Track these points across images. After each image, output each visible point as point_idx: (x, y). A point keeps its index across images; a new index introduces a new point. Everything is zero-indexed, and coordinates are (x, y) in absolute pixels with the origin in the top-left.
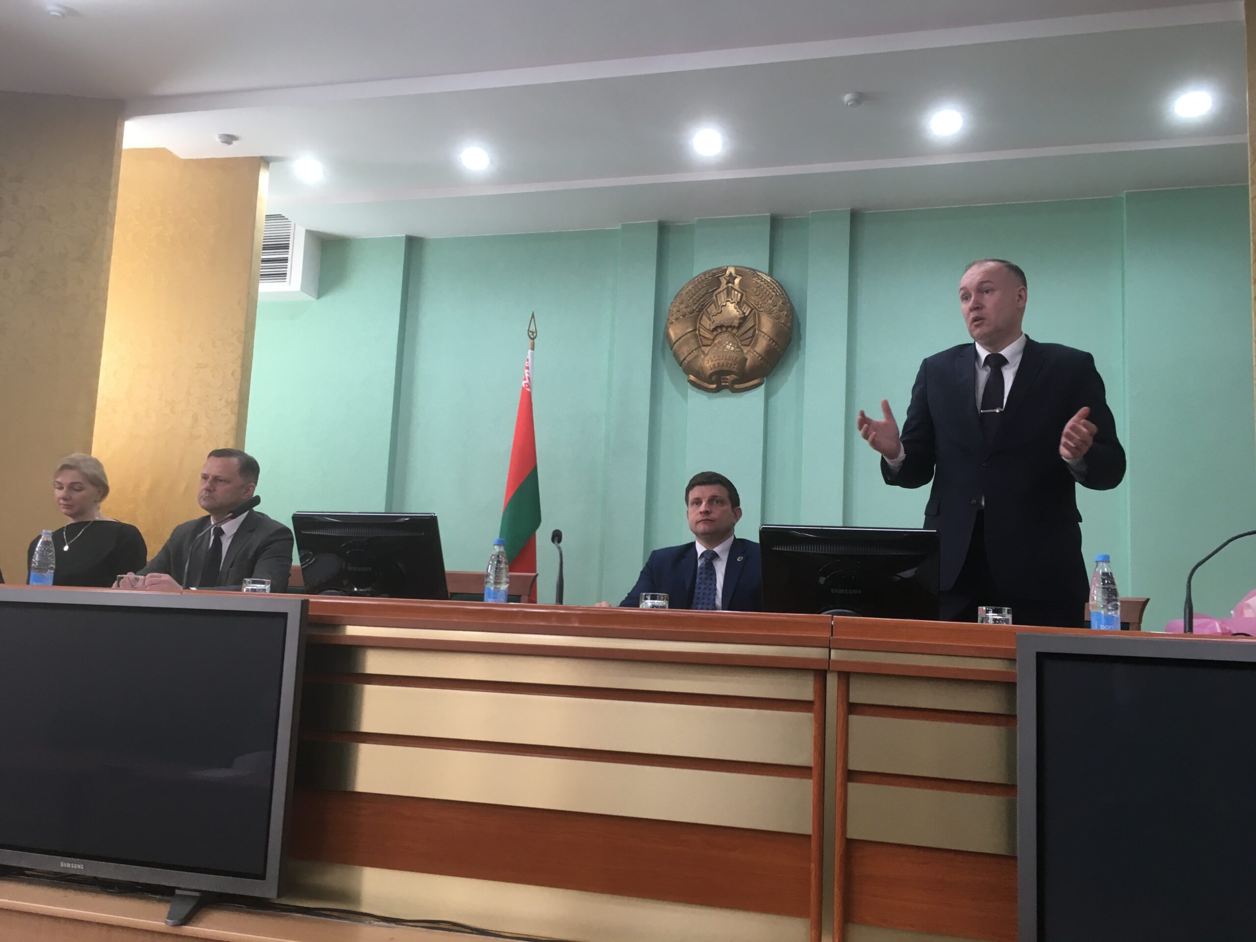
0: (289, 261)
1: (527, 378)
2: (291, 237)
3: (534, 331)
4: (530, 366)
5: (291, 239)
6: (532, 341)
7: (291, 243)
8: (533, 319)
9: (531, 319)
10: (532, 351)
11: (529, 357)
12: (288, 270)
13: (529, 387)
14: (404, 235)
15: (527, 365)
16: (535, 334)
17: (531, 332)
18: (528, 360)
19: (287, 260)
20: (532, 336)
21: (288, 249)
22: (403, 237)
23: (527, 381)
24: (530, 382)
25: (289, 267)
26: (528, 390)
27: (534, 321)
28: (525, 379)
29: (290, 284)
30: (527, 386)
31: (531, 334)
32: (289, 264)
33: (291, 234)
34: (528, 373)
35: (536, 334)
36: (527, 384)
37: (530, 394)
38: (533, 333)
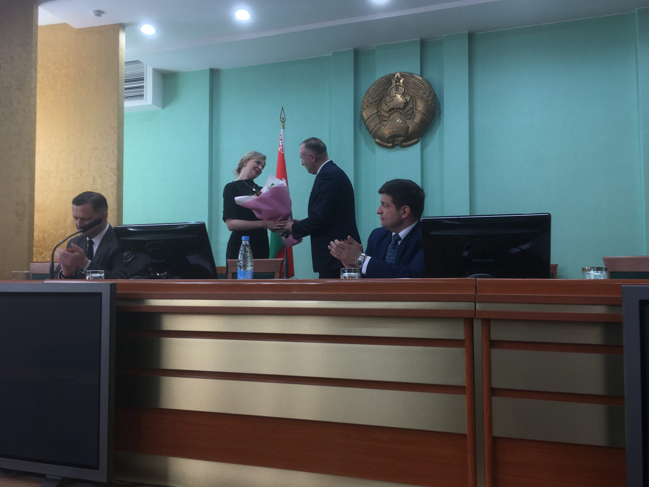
4: (282, 138)
7: (145, 77)
10: (283, 130)
11: (282, 133)
12: (144, 92)
14: (208, 68)
17: (282, 118)
19: (143, 87)
20: (283, 121)
21: (144, 80)
22: (208, 69)
26: (282, 152)
27: (284, 111)
28: (280, 146)
29: (146, 101)
32: (145, 89)
33: (145, 72)
34: (281, 143)
36: (282, 149)
37: (283, 155)
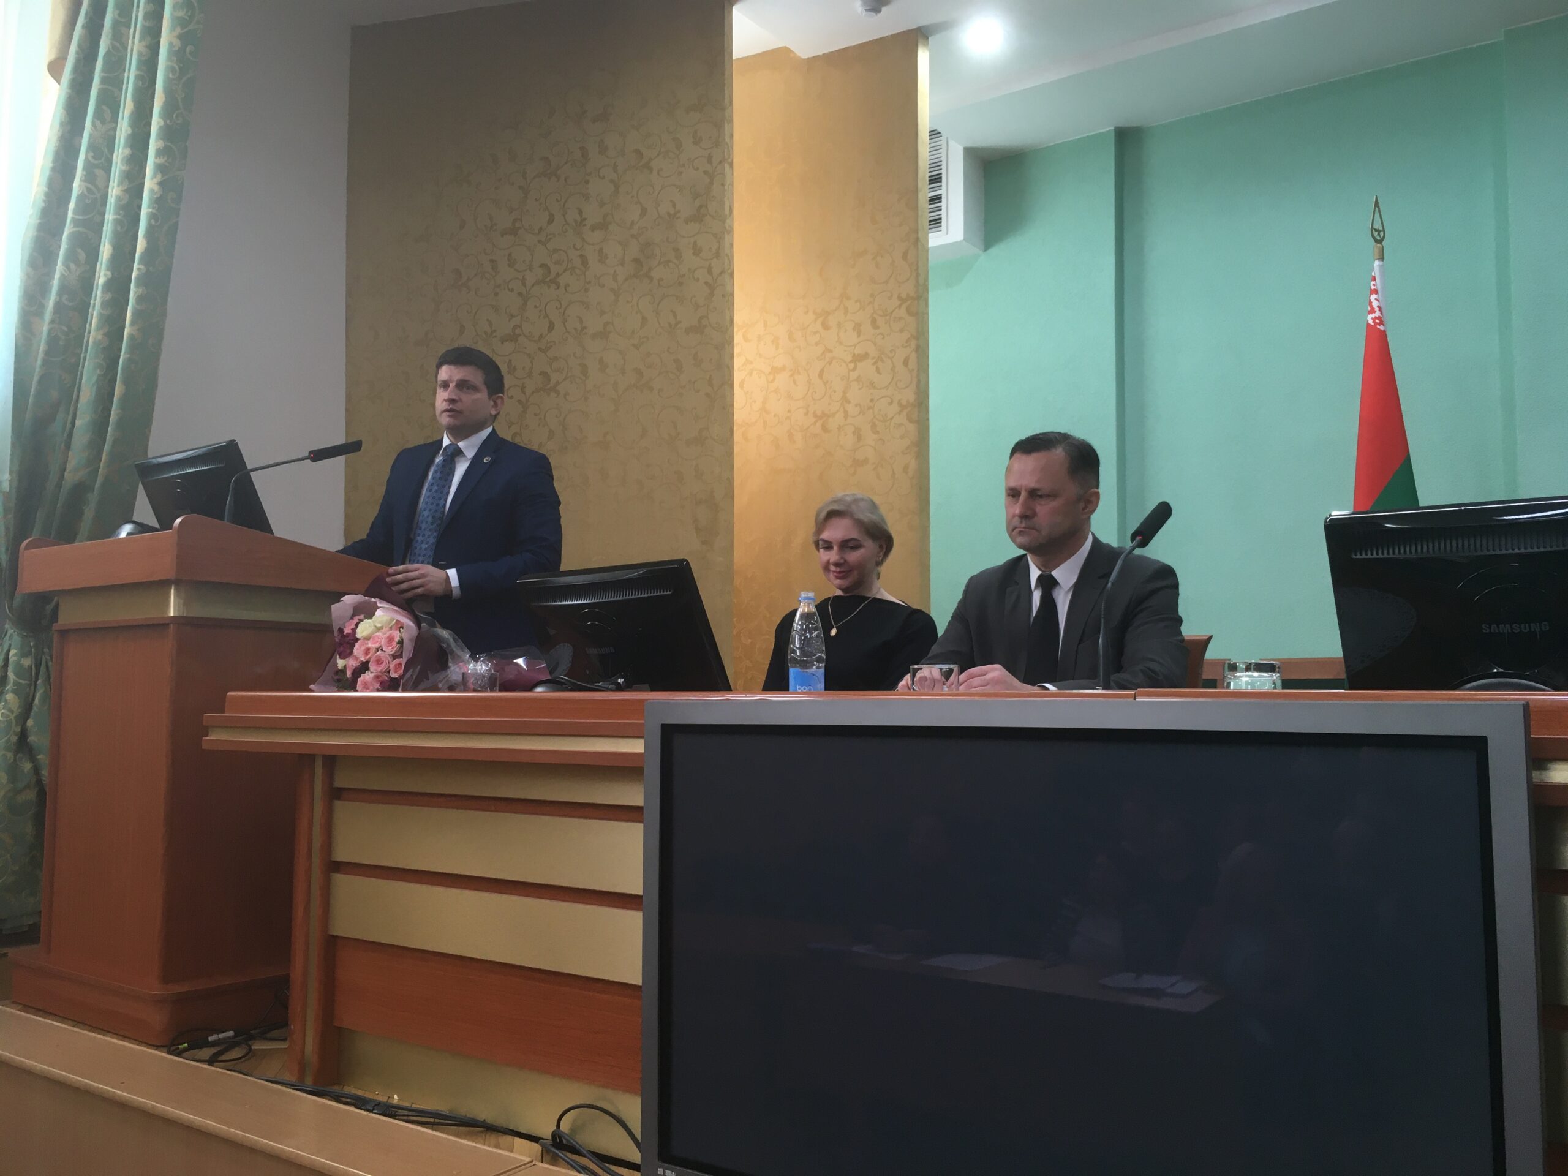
0: (944, 200)
1: (1377, 309)
2: (944, 163)
3: (1381, 228)
4: (1379, 287)
5: (944, 167)
6: (1379, 245)
7: (944, 172)
8: (1377, 209)
9: (1375, 209)
10: (1381, 263)
11: (1376, 273)
12: (943, 212)
13: (1381, 323)
14: (1112, 128)
15: (1373, 288)
16: (1382, 234)
17: (1376, 230)
18: (1374, 279)
19: (941, 198)
20: (1378, 238)
21: (941, 181)
22: (1111, 130)
23: (1377, 314)
24: (1381, 314)
25: (944, 208)
26: (1381, 328)
27: (1379, 209)
28: (1372, 311)
29: (947, 233)
30: (1377, 321)
31: (1376, 234)
32: (943, 204)
33: (944, 159)
34: (1376, 299)
35: (1384, 234)
36: (1379, 318)
37: (1383, 334)
38: (1379, 231)
